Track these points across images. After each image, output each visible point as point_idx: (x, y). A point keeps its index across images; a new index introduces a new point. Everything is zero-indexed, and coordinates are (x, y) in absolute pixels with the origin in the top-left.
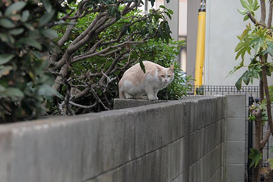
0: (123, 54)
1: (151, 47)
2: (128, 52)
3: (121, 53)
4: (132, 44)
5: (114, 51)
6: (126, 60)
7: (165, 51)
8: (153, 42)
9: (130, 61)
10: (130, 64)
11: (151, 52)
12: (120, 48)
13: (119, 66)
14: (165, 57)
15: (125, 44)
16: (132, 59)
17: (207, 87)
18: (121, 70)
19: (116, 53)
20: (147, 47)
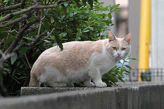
0: (31, 24)
1: (72, 15)
2: (38, 21)
3: (28, 22)
4: (43, 9)
5: (17, 19)
6: (35, 32)
7: (91, 20)
8: (75, 7)
9: (40, 33)
10: (40, 37)
11: (72, 22)
12: (25, 16)
13: (26, 41)
14: (92, 29)
15: (32, 9)
16: (44, 31)
17: (156, 71)
18: (28, 46)
19: (20, 23)
20: (66, 14)
